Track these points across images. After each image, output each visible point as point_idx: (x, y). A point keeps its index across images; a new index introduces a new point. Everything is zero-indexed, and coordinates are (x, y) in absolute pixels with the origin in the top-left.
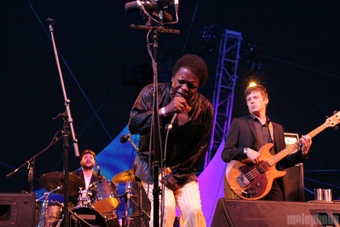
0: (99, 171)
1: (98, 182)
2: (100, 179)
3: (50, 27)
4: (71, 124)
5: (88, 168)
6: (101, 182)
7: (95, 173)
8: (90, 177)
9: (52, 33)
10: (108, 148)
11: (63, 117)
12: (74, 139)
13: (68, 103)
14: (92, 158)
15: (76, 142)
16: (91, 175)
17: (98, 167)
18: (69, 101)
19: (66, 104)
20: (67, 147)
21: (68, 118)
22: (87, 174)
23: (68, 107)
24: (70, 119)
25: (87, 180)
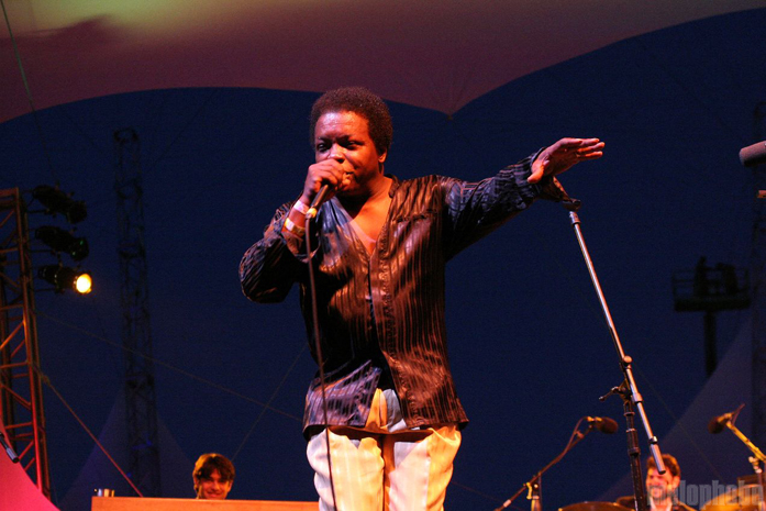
3: (572, 214)
4: (640, 405)
9: (576, 226)
11: (621, 392)
12: (650, 435)
13: (626, 364)
15: (655, 443)
18: (628, 359)
20: (636, 455)
21: (631, 393)
24: (637, 397)
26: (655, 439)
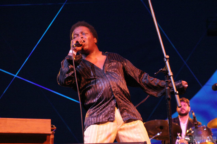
0: (194, 118)
1: (194, 128)
2: (196, 125)
4: (172, 77)
5: (183, 115)
6: (197, 128)
7: (191, 119)
8: (186, 123)
10: (199, 95)
11: (164, 71)
12: (175, 91)
13: (167, 59)
14: (186, 106)
15: (177, 94)
16: (187, 121)
17: (194, 114)
18: (168, 57)
19: (166, 60)
20: (169, 99)
21: (168, 72)
22: (184, 120)
23: (167, 63)
24: (170, 73)
25: (183, 126)
26: (177, 92)
